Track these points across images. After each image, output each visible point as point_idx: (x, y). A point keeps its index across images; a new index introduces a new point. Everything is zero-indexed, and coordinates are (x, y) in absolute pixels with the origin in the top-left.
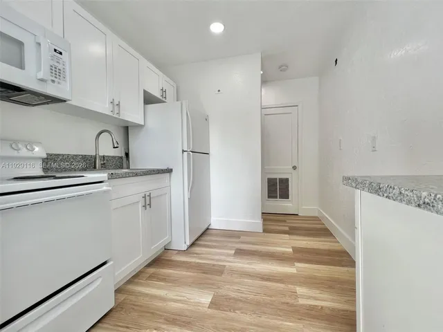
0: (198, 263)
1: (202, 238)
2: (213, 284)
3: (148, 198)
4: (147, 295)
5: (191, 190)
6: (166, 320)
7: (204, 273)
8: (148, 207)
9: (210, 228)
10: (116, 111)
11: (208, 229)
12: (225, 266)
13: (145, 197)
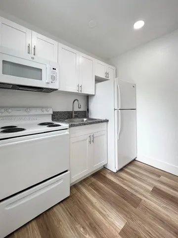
0: (121, 186)
1: (129, 167)
2: (128, 212)
3: (92, 137)
4: (86, 197)
5: (120, 135)
6: (90, 224)
7: (123, 198)
8: (92, 142)
9: (136, 159)
10: (80, 90)
11: (135, 160)
12: (141, 200)
13: (90, 137)
